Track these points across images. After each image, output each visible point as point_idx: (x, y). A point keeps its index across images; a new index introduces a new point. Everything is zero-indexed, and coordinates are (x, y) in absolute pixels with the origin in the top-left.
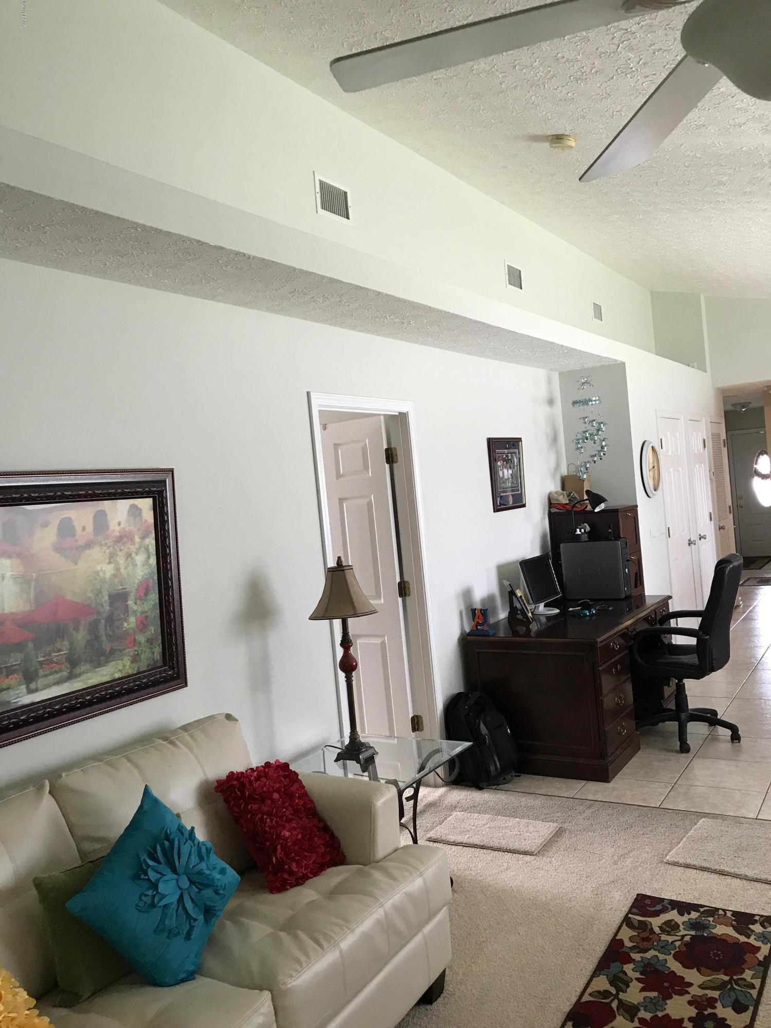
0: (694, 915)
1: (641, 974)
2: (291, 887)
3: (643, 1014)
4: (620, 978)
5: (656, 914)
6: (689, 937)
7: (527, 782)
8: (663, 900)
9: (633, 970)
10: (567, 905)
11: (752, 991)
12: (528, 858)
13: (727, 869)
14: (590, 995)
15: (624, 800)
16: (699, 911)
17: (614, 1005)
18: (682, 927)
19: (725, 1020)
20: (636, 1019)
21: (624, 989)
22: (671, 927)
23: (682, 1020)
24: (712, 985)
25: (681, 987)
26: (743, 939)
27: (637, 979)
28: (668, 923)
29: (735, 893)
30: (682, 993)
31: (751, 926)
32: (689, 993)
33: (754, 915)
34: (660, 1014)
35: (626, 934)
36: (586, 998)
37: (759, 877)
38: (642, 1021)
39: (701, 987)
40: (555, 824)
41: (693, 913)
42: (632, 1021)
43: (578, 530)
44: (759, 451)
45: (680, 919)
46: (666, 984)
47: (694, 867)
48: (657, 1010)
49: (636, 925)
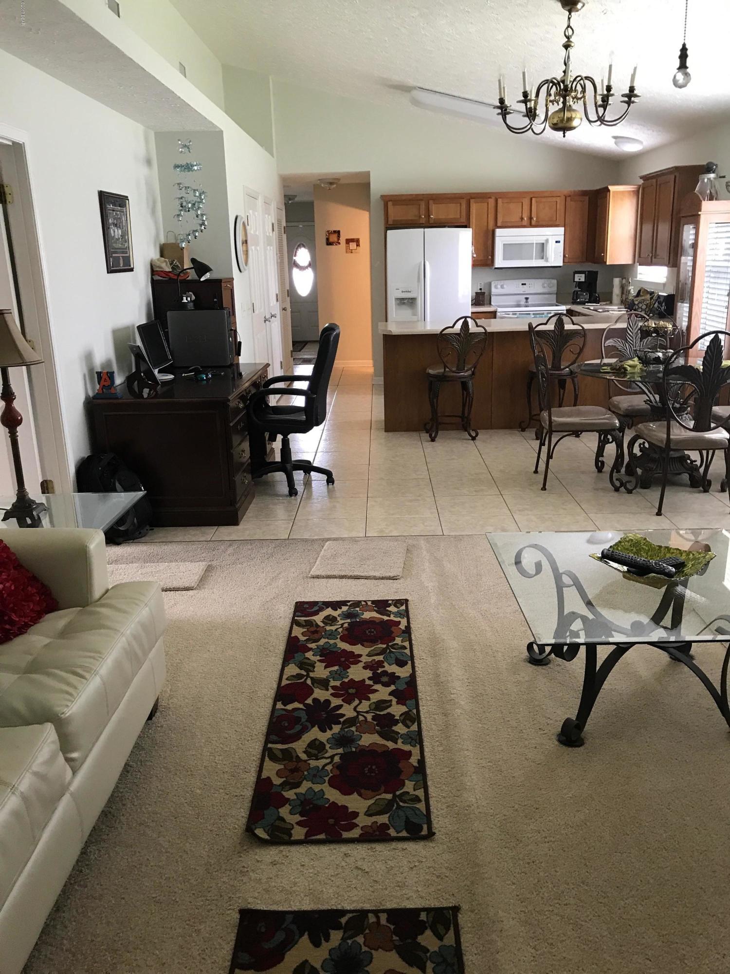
0: (345, 608)
1: (321, 656)
2: (15, 637)
3: (333, 683)
4: (305, 663)
5: (316, 613)
6: (347, 624)
7: (161, 533)
8: (317, 602)
9: (313, 655)
10: (242, 622)
11: (406, 651)
12: (191, 593)
13: (359, 574)
14: (287, 679)
15: (256, 537)
16: (347, 605)
17: (309, 682)
18: (339, 619)
19: (395, 673)
20: (330, 688)
21: (312, 669)
22: (330, 620)
23: (364, 680)
24: (376, 652)
25: (354, 659)
26: (386, 618)
27: (318, 661)
28: (327, 618)
29: (370, 589)
30: (357, 662)
31: (387, 609)
32: (362, 662)
33: (388, 601)
34: (346, 680)
35: (298, 632)
36: (285, 682)
37: (384, 576)
38: (334, 688)
39: (369, 655)
40: (204, 563)
41: (343, 607)
42: (327, 690)
43: (185, 298)
44: (298, 244)
45: (335, 614)
46: (343, 659)
47: (334, 577)
48: (343, 678)
49: (304, 624)
